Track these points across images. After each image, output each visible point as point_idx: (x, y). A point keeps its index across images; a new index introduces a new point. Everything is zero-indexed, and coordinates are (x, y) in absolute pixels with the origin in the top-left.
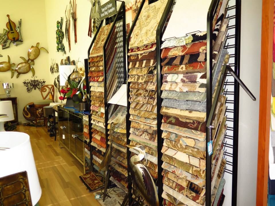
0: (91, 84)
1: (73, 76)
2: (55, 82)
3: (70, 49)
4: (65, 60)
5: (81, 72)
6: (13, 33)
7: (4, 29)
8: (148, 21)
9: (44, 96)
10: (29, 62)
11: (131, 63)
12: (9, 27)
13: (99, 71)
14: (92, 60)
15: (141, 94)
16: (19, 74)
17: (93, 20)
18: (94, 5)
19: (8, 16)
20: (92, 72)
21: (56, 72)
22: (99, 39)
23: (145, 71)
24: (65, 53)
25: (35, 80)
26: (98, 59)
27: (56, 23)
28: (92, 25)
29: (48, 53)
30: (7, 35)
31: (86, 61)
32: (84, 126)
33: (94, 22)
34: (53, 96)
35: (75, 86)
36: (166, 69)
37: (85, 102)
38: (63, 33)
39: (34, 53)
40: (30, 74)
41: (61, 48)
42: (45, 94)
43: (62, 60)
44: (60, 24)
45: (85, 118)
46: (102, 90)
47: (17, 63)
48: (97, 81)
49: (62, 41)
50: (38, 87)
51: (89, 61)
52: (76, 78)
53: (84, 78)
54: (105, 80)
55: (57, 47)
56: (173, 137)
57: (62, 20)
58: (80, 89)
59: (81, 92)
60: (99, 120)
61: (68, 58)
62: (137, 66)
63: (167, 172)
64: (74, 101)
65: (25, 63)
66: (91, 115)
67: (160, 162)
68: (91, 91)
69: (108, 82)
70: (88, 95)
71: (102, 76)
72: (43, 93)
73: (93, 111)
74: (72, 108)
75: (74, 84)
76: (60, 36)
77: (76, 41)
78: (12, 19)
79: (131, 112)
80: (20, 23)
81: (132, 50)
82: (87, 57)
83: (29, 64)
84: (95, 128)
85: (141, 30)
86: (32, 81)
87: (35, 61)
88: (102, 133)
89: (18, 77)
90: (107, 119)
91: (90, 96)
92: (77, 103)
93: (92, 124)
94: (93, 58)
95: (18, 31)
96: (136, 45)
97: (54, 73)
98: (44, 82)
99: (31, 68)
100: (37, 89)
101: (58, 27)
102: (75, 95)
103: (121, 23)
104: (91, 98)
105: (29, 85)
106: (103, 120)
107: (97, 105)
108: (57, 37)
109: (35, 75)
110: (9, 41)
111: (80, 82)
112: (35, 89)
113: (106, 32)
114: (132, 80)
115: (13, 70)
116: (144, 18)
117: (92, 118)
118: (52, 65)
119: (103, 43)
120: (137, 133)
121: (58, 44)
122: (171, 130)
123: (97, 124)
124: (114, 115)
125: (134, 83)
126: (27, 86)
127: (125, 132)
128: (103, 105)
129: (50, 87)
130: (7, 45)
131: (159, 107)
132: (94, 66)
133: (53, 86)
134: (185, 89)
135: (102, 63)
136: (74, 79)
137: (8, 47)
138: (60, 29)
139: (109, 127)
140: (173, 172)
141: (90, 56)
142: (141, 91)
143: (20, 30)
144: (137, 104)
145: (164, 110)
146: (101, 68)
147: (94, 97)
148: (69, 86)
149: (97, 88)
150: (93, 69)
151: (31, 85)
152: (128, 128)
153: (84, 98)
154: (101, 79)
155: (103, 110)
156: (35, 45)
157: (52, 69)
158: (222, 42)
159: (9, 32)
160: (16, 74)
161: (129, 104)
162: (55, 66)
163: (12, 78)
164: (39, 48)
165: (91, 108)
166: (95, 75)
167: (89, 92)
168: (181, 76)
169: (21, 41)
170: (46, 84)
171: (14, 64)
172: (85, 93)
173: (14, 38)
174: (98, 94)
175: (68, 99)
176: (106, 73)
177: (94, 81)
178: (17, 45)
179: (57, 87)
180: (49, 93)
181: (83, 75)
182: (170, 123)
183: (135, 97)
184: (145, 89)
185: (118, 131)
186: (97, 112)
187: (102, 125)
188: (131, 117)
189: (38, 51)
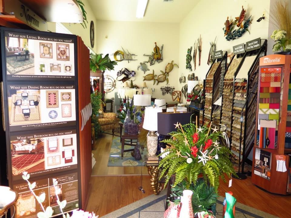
0: (206, 94)
1: (197, 88)
2: (182, 89)
3: (195, 69)
4: (191, 76)
5: (201, 86)
6: (158, 54)
7: (152, 52)
8: (234, 67)
9: (174, 99)
10: (165, 74)
11: (224, 86)
12: (155, 50)
13: (211, 87)
14: (208, 81)
15: (227, 100)
16: (159, 82)
17: (211, 56)
18: (212, 46)
19: (156, 43)
20: (207, 87)
21: (183, 82)
22: (212, 70)
23: (229, 91)
24: (192, 70)
25: (168, 87)
26: (211, 81)
27: (187, 50)
28: (210, 58)
29: (179, 67)
30: (154, 55)
31: (204, 80)
32: (200, 117)
33: (211, 57)
34: (180, 99)
35: (197, 94)
36: (236, 90)
37: (202, 103)
38: (191, 57)
39: (169, 68)
40: (165, 82)
41: (189, 67)
42: (174, 97)
43: (189, 75)
44: (190, 51)
45: (201, 112)
46: (211, 97)
47: (158, 75)
48: (209, 92)
49: (190, 62)
50: (170, 91)
51: (206, 81)
52: (198, 89)
53: (202, 90)
54: (213, 92)
55: (186, 66)
56: (236, 119)
57: (191, 48)
58: (199, 96)
59: (200, 98)
60: (208, 113)
61: (194, 74)
62: (226, 88)
63: (234, 134)
64: (196, 103)
65: (163, 75)
66: (204, 110)
67: (232, 130)
68: (205, 98)
69: (215, 94)
70: (204, 100)
71: (212, 90)
72: (173, 96)
73: (206, 108)
74: (194, 107)
75: (196, 92)
76: (189, 58)
77: (199, 65)
78: (158, 45)
79: (223, 108)
80: (162, 47)
81: (226, 80)
82: (205, 79)
83: (165, 75)
84: (206, 117)
85: (230, 71)
86: (166, 88)
87: (169, 73)
88: (209, 120)
89: (157, 84)
90: (212, 112)
91: (205, 100)
92: (197, 104)
93: (204, 115)
94: (208, 80)
95: (160, 53)
96: (227, 78)
97: (182, 83)
98: (174, 89)
99: (167, 78)
100: (169, 93)
101: (188, 53)
102: (197, 99)
103: (225, 62)
104: (206, 101)
105: (164, 90)
106: (210, 113)
107: (208, 105)
108: (187, 59)
109: (169, 83)
110: (155, 60)
111: (200, 91)
112: (167, 93)
113: (216, 66)
114: (224, 94)
115: (155, 79)
116: (232, 65)
117: (205, 112)
118: (181, 77)
119: (214, 72)
120: (224, 118)
121: (187, 64)
122: (236, 116)
123: (207, 115)
124: (216, 111)
125: (225, 95)
126: (162, 91)
127: (219, 118)
128: (211, 105)
129: (178, 92)
130: (153, 63)
131: (233, 106)
132: (208, 84)
133: (180, 92)
134: (241, 100)
135: (212, 83)
136: (197, 89)
137: (154, 64)
138: (189, 54)
139: (213, 116)
140: (235, 133)
141: (207, 79)
142: (227, 99)
143: (162, 52)
144: (226, 105)
145: (234, 108)
146: (212, 86)
147: (207, 101)
148: (193, 94)
149: (209, 96)
150: (208, 86)
151: (165, 90)
152: (221, 116)
153: (201, 101)
154: (211, 91)
155: (211, 108)
156: (170, 62)
157: (181, 80)
158: (255, 82)
159: (155, 54)
160: (157, 82)
161: (222, 104)
162: (183, 78)
163: (154, 85)
164: (173, 64)
165: (205, 106)
166: (208, 89)
167: (204, 98)
168: (240, 94)
169: (162, 60)
170: (175, 90)
171: (156, 75)
172: (202, 99)
173: (158, 58)
174: (209, 99)
175: (192, 101)
176: (214, 89)
177: (208, 92)
178: (159, 63)
179: (183, 93)
180: (177, 97)
181: (202, 88)
182: (236, 113)
183: (225, 101)
184: (229, 98)
185: (217, 118)
186: (208, 109)
187: (209, 116)
188: (223, 111)
189: (172, 66)
